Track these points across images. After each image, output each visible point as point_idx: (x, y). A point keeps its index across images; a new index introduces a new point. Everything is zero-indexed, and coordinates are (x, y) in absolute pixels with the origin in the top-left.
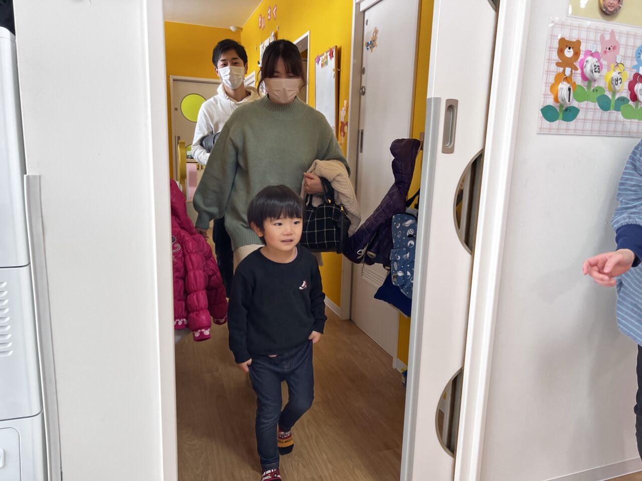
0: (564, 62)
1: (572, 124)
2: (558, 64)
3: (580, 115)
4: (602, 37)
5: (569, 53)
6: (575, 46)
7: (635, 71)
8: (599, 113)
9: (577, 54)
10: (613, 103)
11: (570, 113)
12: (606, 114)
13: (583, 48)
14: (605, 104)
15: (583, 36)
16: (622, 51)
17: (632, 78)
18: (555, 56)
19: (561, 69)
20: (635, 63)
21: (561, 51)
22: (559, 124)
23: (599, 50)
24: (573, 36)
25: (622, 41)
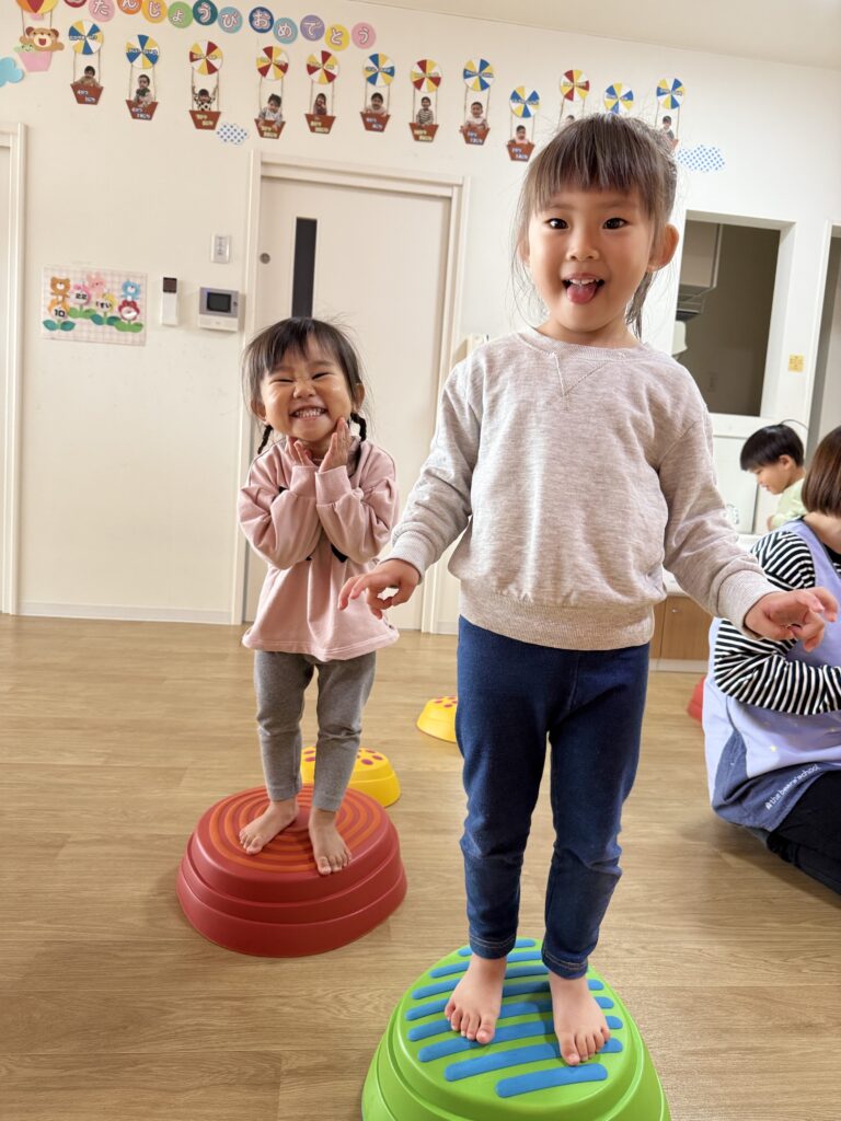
0: (56, 292)
1: (70, 333)
2: (52, 294)
3: (76, 327)
4: (89, 278)
5: (60, 287)
6: (66, 282)
7: (123, 299)
8: (94, 326)
9: (67, 287)
10: (105, 321)
11: (67, 326)
12: (100, 328)
13: (72, 283)
14: (97, 320)
15: (71, 276)
16: (109, 286)
17: (121, 303)
18: (49, 289)
19: (55, 297)
20: (123, 293)
21: (53, 285)
22: (59, 333)
23: (87, 284)
24: (63, 276)
25: (109, 279)
